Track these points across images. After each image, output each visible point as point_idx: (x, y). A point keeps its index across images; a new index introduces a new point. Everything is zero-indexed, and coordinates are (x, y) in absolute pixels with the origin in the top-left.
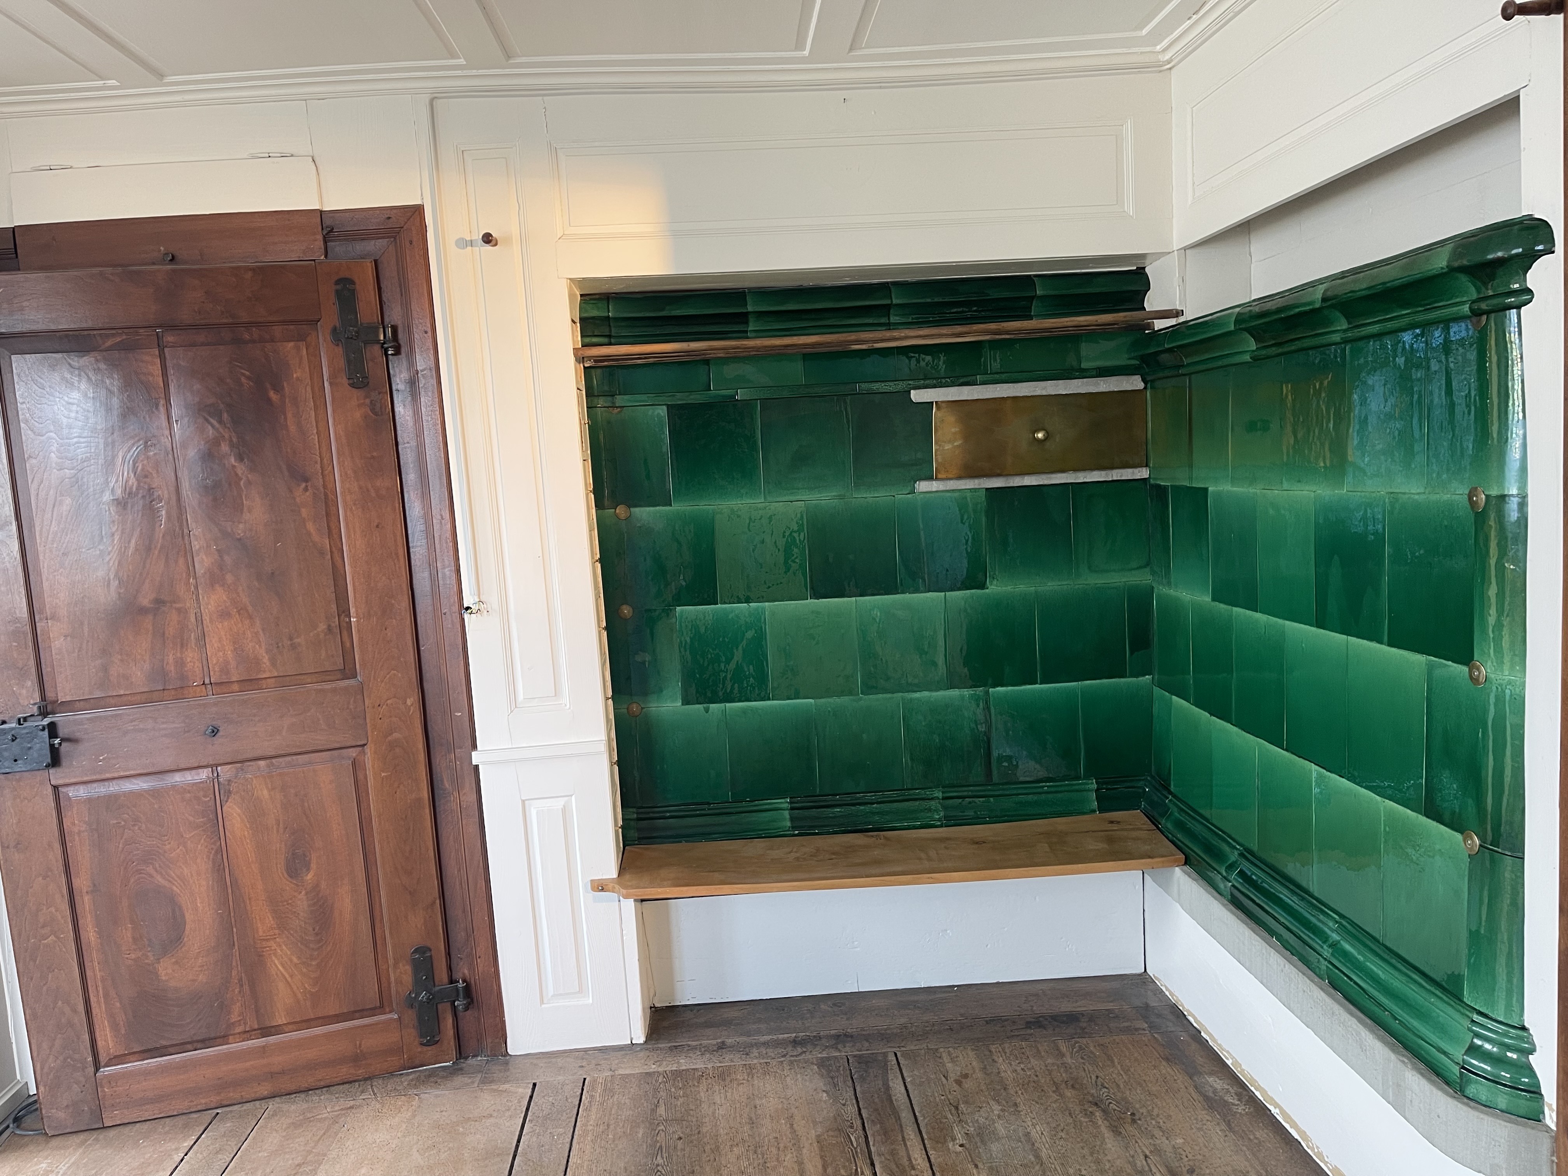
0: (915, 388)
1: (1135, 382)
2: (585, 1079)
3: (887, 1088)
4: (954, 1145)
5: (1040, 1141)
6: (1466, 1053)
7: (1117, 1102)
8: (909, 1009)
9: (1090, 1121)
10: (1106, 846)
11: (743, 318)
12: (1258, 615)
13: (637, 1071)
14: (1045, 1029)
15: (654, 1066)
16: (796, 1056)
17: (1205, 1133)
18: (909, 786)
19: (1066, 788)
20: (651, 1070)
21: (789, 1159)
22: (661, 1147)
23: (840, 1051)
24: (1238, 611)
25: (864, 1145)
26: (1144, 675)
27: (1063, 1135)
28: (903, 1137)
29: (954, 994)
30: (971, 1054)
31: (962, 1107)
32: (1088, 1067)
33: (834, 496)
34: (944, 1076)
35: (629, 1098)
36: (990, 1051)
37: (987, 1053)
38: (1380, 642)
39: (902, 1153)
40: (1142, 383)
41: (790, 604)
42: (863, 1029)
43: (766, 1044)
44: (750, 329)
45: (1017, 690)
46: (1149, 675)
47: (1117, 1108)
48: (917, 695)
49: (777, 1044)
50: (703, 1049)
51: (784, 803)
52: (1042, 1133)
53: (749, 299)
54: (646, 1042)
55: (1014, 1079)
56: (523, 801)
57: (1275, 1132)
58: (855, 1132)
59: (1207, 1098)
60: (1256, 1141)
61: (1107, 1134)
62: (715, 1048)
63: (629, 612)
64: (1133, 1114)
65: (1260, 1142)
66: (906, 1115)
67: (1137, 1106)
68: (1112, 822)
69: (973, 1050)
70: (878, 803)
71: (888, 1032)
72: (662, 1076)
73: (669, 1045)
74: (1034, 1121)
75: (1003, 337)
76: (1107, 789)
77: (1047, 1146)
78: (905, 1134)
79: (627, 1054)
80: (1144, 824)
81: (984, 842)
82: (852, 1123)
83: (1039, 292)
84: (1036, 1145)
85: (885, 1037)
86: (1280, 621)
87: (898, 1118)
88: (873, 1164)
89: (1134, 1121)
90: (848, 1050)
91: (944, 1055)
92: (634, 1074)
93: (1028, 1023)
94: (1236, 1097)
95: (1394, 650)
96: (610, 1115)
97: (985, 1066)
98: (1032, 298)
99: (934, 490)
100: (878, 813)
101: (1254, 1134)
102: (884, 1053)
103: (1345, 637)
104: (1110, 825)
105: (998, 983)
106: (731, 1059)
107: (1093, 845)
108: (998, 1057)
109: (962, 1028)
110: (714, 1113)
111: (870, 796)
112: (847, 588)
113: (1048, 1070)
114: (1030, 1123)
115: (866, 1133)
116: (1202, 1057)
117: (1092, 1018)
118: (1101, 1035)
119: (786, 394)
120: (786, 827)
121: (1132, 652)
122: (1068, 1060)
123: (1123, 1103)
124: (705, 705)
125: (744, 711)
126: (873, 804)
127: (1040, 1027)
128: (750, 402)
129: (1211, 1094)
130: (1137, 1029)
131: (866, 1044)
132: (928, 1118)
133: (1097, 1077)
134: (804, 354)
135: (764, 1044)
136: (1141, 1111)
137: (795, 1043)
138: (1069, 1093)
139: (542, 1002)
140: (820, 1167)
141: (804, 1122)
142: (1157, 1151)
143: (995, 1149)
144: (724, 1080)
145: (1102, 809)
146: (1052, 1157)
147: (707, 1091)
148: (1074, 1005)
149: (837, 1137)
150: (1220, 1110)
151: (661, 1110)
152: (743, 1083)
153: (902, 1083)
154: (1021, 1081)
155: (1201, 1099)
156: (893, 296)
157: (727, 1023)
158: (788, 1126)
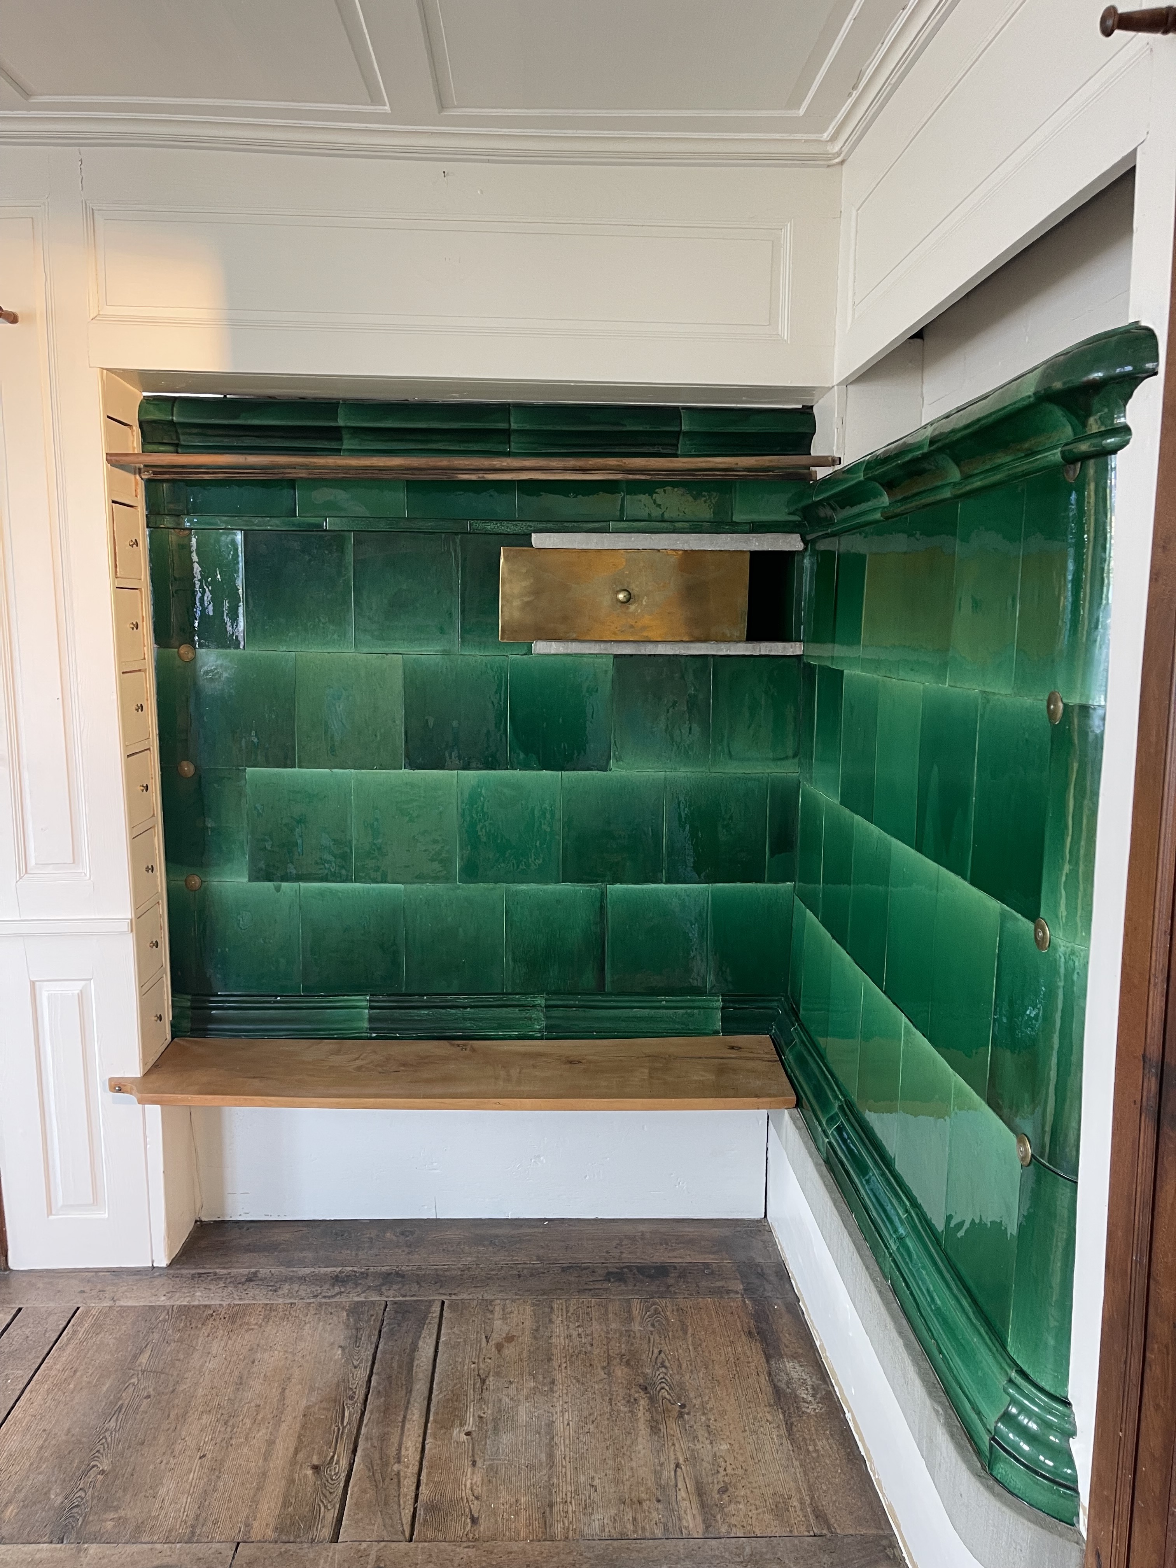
0: (536, 531)
1: (793, 542)
2: (78, 1308)
3: (414, 1348)
4: (460, 1432)
5: (562, 1434)
6: (999, 1420)
7: (671, 1388)
8: (484, 1246)
9: (630, 1411)
10: (713, 1077)
11: (335, 433)
12: (873, 827)
13: (142, 1304)
14: (625, 1282)
15: (163, 1298)
16: (329, 1297)
17: (758, 1438)
18: (510, 991)
19: (687, 1004)
20: (158, 1303)
21: (261, 1435)
22: (122, 1406)
23: (381, 1295)
24: (858, 818)
25: (356, 1425)
26: (785, 881)
27: (592, 1427)
28: (405, 1417)
29: (541, 1230)
30: (529, 1309)
31: (490, 1381)
32: (655, 1337)
33: (437, 651)
34: (486, 1337)
35: (115, 1338)
36: (552, 1308)
37: (547, 1310)
38: (965, 878)
39: (395, 1440)
40: (802, 544)
41: (381, 773)
42: (420, 1268)
43: (303, 1279)
44: (344, 447)
45: (639, 890)
46: (791, 881)
47: (668, 1397)
48: (523, 887)
49: (317, 1279)
50: (229, 1280)
51: (362, 1001)
52: (568, 1424)
53: (341, 411)
54: (170, 1266)
55: (564, 1347)
56: (33, 984)
57: (841, 1444)
58: (353, 1404)
59: (777, 1391)
60: (814, 1455)
61: (643, 1429)
62: (243, 1280)
63: (189, 770)
64: (683, 1406)
65: (818, 1456)
66: (420, 1387)
67: (692, 1395)
68: (732, 1048)
69: (533, 1305)
70: (472, 1007)
71: (447, 1273)
72: (166, 1312)
73: (192, 1272)
74: (565, 1406)
75: (637, 477)
76: (735, 1008)
77: (567, 1442)
78: (409, 1412)
79: (140, 1280)
80: (767, 1053)
81: (579, 1062)
82: (354, 1393)
83: (684, 428)
84: (556, 1439)
85: (440, 1280)
86: (888, 837)
87: (409, 1391)
88: (355, 1451)
89: (681, 1415)
90: (391, 1295)
91: (497, 1308)
92: (135, 1307)
93: (609, 1274)
94: (811, 1391)
95: (974, 889)
96: (85, 1357)
97: (538, 1327)
98: (678, 434)
99: (553, 652)
100: (470, 1019)
101: (815, 1445)
102: (430, 1301)
103: (936, 865)
104: (730, 1051)
105: (596, 1220)
106: (257, 1297)
107: (701, 1075)
108: (558, 1317)
109: (532, 1275)
110: (202, 1366)
111: (463, 1000)
112: (448, 759)
113: (607, 1338)
114: (558, 1409)
115: (365, 1408)
116: (789, 1334)
117: (684, 1273)
118: (686, 1296)
119: (383, 526)
120: (362, 1028)
121: (772, 855)
122: (636, 1327)
123: (678, 1389)
124: (275, 883)
125: (322, 894)
126: (466, 1007)
127: (620, 1280)
128: (342, 533)
129: (784, 1386)
130: (728, 1292)
131: (415, 1288)
132: (445, 1393)
133: (660, 1352)
134: (407, 481)
135: (300, 1278)
136: (694, 1401)
137: (337, 1280)
138: (620, 1372)
139: (50, 1212)
140: (292, 1450)
141: (300, 1386)
142: (693, 1459)
143: (505, 1442)
144: (233, 1323)
145: (726, 1032)
146: (567, 1459)
147: (208, 1336)
148: (671, 1255)
149: (329, 1410)
150: (786, 1408)
151: (144, 1359)
152: (252, 1329)
153: (434, 1343)
154: (571, 1351)
155: (769, 1390)
156: (512, 419)
157: (272, 1248)
158: (280, 1390)
